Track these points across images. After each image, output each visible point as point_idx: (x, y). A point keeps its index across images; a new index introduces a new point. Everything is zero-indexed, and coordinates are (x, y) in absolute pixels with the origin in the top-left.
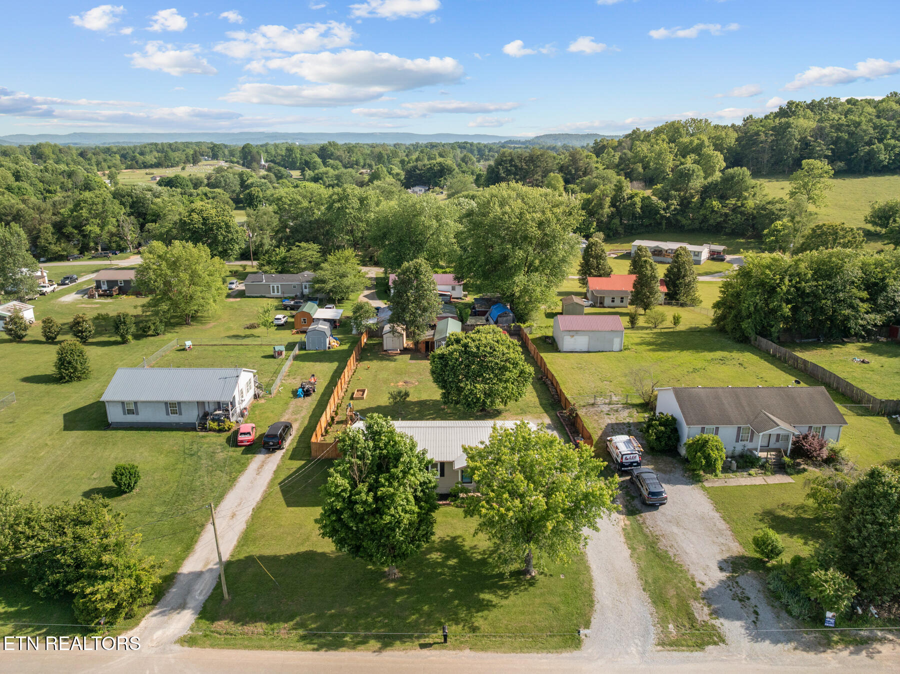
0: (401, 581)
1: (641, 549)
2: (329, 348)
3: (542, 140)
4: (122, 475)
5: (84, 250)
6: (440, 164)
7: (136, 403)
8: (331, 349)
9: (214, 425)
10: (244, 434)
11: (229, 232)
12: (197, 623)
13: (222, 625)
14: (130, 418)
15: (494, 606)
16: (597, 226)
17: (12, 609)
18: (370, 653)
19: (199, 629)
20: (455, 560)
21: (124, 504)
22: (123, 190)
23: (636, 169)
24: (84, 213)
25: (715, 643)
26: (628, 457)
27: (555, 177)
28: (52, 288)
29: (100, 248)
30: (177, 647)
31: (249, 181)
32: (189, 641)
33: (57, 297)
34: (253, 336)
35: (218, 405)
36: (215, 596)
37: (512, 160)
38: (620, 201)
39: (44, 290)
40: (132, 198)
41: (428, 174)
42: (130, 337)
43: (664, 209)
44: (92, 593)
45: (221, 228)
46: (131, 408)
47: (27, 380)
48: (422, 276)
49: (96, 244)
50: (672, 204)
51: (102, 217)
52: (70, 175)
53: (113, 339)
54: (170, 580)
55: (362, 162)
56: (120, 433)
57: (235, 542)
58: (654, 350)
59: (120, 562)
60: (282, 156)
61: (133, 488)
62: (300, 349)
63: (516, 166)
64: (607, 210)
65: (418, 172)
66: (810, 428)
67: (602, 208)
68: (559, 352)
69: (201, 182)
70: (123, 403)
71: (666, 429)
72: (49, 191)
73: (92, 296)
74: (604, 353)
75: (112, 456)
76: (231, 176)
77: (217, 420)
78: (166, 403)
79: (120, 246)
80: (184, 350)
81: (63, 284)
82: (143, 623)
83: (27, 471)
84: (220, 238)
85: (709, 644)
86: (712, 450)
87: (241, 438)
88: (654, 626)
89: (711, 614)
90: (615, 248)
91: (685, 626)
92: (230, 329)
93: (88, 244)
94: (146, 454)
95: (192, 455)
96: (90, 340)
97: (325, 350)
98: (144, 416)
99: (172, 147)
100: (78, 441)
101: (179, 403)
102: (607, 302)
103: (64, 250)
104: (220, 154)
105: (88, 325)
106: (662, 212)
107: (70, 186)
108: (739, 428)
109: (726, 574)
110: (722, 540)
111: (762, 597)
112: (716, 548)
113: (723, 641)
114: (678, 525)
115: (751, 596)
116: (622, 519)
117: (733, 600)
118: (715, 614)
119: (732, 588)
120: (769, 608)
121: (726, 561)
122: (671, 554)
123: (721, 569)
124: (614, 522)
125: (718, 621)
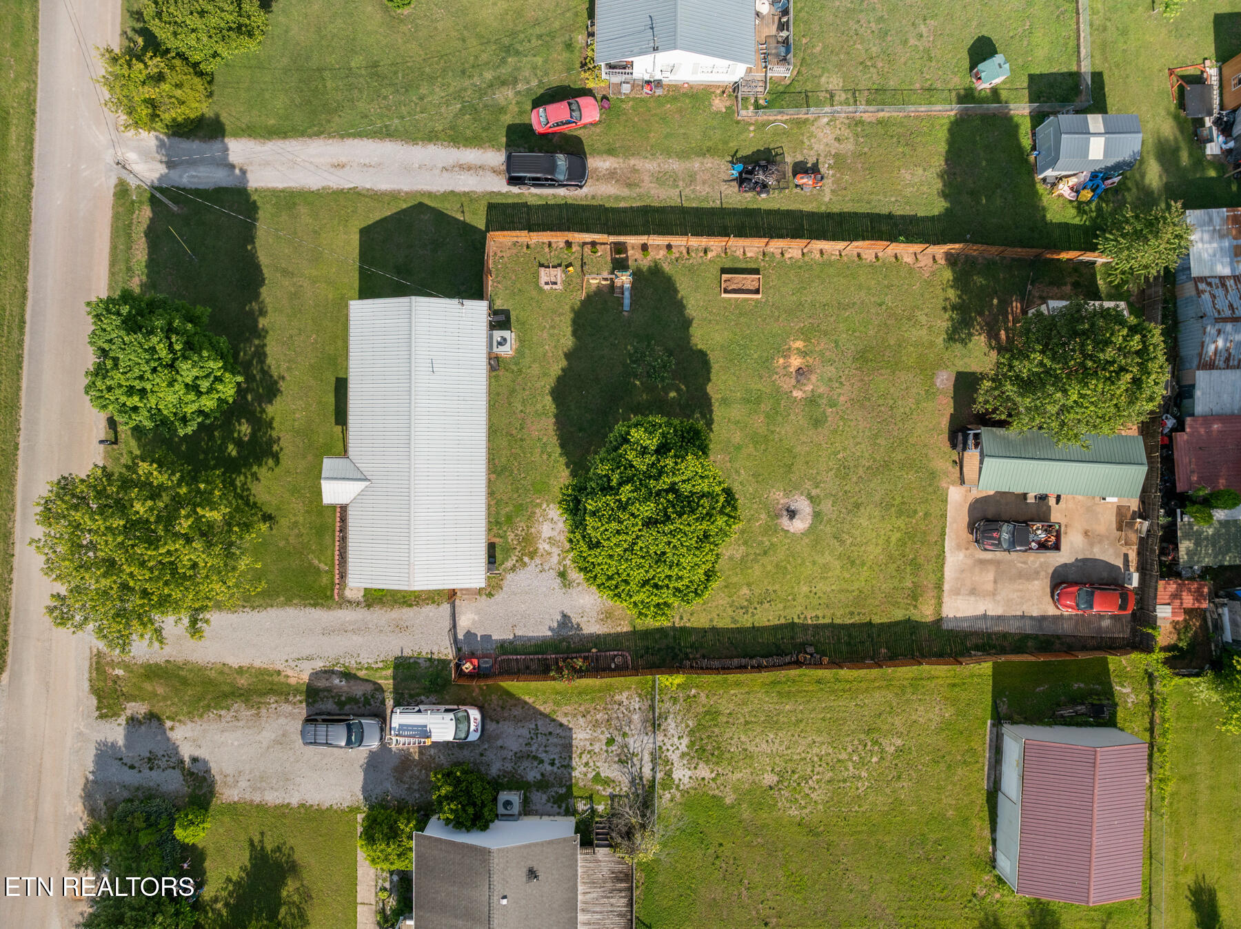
1: (242, 682)
20: (234, 453)
25: (98, 708)
85: (99, 701)
89: (132, 718)
109: (187, 759)
110: (243, 784)
111: (151, 784)
112: (230, 770)
113: (102, 717)
114: (278, 742)
115: (154, 774)
116: (301, 675)
117: (150, 752)
118: (133, 721)
119: (166, 758)
120: (137, 784)
121: (208, 771)
122: (223, 712)
123: (195, 760)
124: (293, 664)
125: (124, 722)
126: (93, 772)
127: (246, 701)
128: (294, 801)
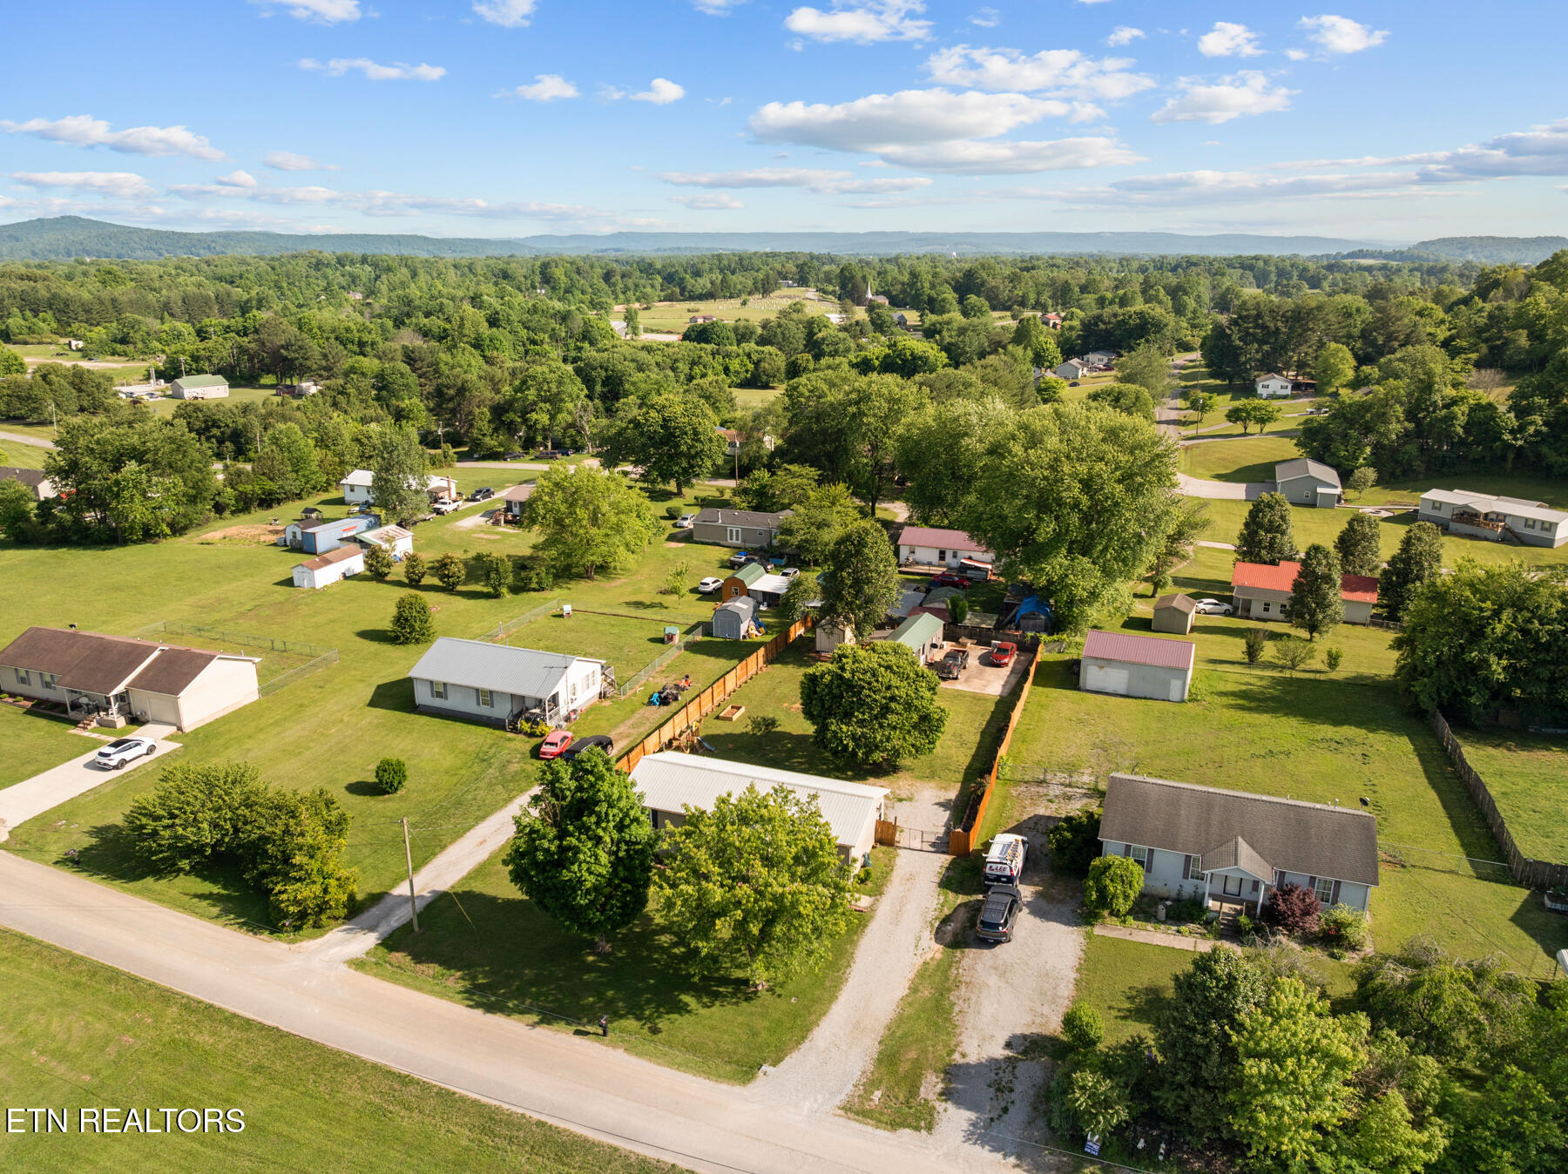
0: (603, 956)
1: (925, 993)
2: (744, 637)
3: (1432, 248)
4: (385, 771)
5: (529, 444)
6: (1141, 315)
7: (445, 684)
8: (748, 640)
9: (526, 727)
10: (552, 744)
11: (699, 440)
12: (376, 948)
13: (400, 957)
14: (438, 703)
15: (689, 1012)
16: (1373, 454)
17: (225, 892)
18: (523, 1026)
19: (374, 955)
20: (683, 949)
21: (381, 806)
22: (595, 360)
23: (1514, 341)
24: (532, 394)
25: (917, 1129)
26: (994, 866)
27: (1337, 350)
28: (454, 506)
29: (549, 445)
30: (344, 967)
31: (820, 335)
32: (358, 964)
33: (457, 519)
34: (661, 605)
35: (539, 703)
36: (406, 928)
37: (1259, 316)
38: (1426, 410)
39: (444, 508)
40: (606, 370)
41: (1118, 332)
42: (504, 590)
43: (1512, 432)
44: (280, 892)
45: (686, 434)
46: (440, 690)
47: (365, 635)
48: (866, 550)
49: (545, 438)
50: (1531, 423)
51: (554, 401)
52: (564, 317)
53: (485, 590)
54: (376, 898)
55: (1032, 297)
56: (424, 719)
57: (464, 873)
58: (1242, 708)
59: (314, 865)
60: (903, 284)
61: (396, 789)
62: (705, 634)
63: (1264, 327)
64: (1396, 427)
65: (1102, 326)
66: (1313, 879)
67: (1387, 422)
68: (1079, 689)
69: (752, 333)
70: (432, 682)
71: (1074, 837)
72: (534, 342)
73: (496, 523)
74: (1150, 702)
75: (400, 747)
76: (791, 325)
77: (534, 721)
78: (477, 690)
79: (576, 442)
80: (561, 616)
81: (473, 500)
82: (329, 936)
83: (309, 748)
84: (684, 448)
85: (909, 1126)
86: (1112, 881)
87: (545, 748)
88: (855, 1086)
89: (941, 1094)
90: (1398, 499)
91: (897, 1099)
92: (640, 590)
93: (534, 438)
94: (436, 750)
95: (484, 760)
96: (460, 588)
97: (738, 640)
98: (453, 703)
99: (744, 262)
100: (375, 721)
101: (491, 692)
102: (1257, 609)
103: (501, 445)
104: (812, 277)
105: (458, 570)
106: (1507, 437)
107: (563, 334)
108: (1188, 858)
109: (1008, 1053)
110: (1046, 1010)
111: (1031, 1092)
112: (1028, 1018)
113: (929, 1128)
114: (1003, 975)
115: (1018, 1088)
116: (934, 950)
117: (989, 1086)
118: (947, 1095)
119: (1001, 1072)
120: (1029, 1108)
121: (1025, 1037)
122: (957, 1009)
123: (1008, 1045)
124: (920, 951)
125: (944, 1104)
126: (1005, 1156)
127: (949, 990)
128: (1073, 975)
